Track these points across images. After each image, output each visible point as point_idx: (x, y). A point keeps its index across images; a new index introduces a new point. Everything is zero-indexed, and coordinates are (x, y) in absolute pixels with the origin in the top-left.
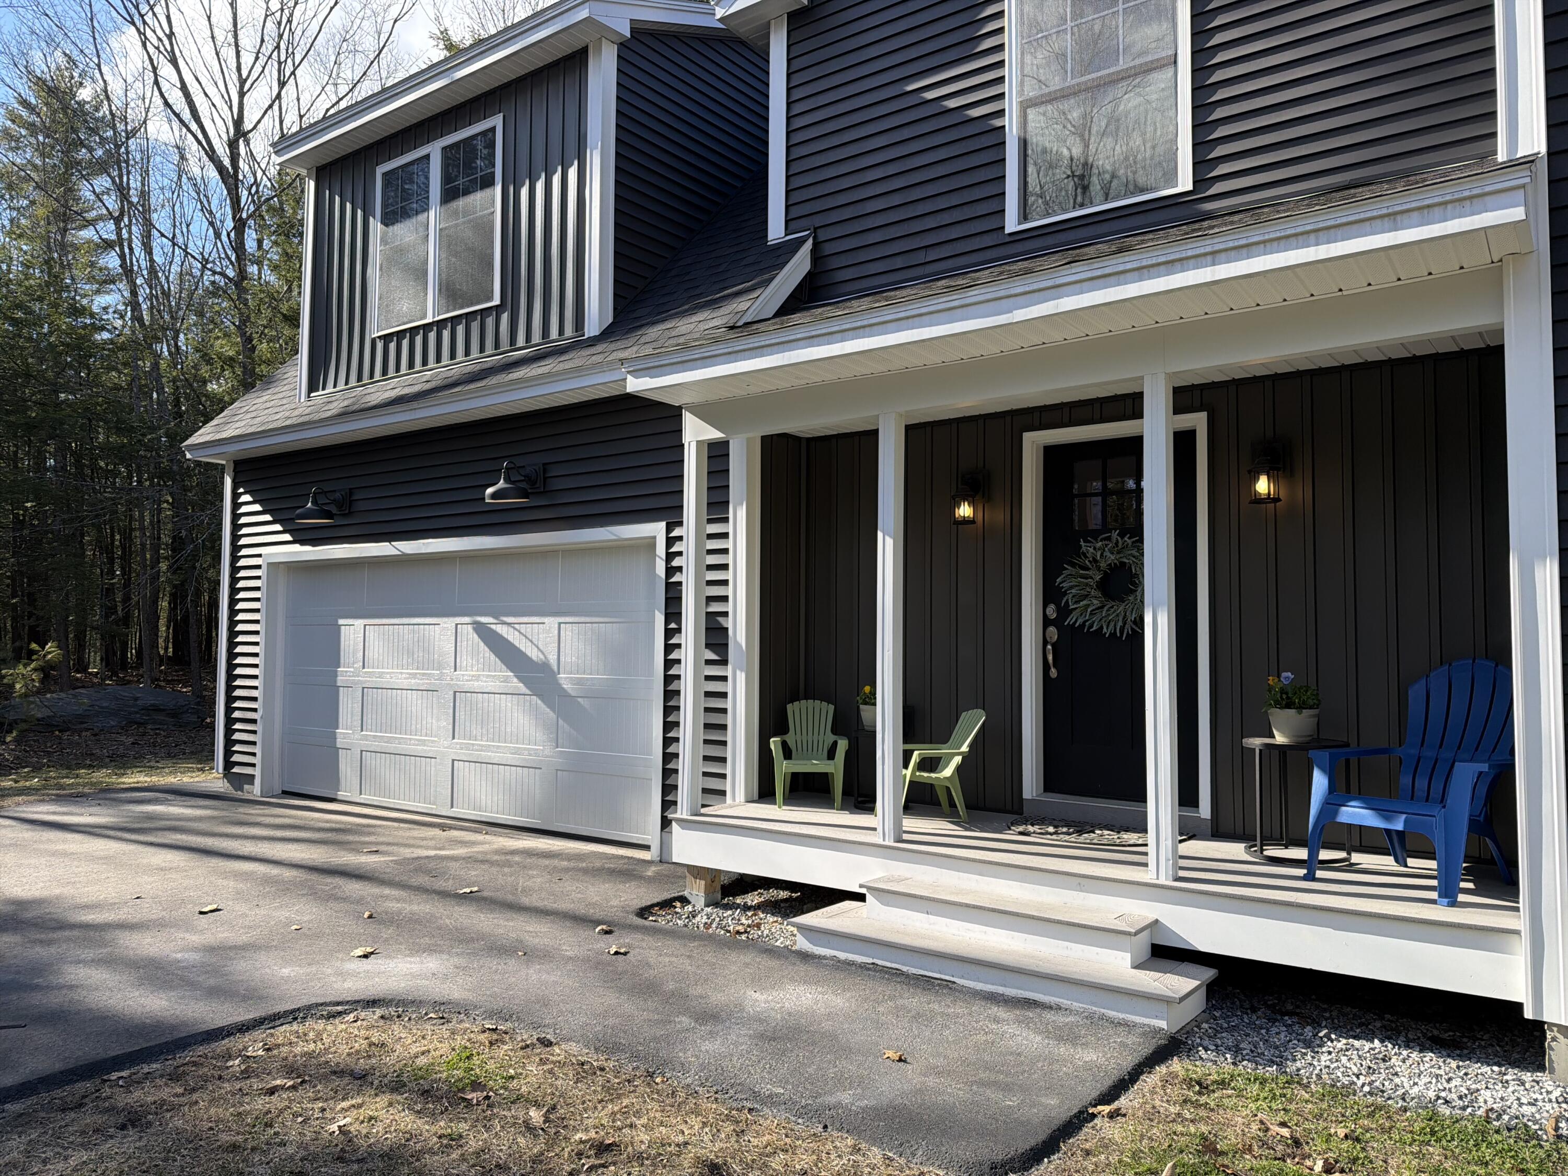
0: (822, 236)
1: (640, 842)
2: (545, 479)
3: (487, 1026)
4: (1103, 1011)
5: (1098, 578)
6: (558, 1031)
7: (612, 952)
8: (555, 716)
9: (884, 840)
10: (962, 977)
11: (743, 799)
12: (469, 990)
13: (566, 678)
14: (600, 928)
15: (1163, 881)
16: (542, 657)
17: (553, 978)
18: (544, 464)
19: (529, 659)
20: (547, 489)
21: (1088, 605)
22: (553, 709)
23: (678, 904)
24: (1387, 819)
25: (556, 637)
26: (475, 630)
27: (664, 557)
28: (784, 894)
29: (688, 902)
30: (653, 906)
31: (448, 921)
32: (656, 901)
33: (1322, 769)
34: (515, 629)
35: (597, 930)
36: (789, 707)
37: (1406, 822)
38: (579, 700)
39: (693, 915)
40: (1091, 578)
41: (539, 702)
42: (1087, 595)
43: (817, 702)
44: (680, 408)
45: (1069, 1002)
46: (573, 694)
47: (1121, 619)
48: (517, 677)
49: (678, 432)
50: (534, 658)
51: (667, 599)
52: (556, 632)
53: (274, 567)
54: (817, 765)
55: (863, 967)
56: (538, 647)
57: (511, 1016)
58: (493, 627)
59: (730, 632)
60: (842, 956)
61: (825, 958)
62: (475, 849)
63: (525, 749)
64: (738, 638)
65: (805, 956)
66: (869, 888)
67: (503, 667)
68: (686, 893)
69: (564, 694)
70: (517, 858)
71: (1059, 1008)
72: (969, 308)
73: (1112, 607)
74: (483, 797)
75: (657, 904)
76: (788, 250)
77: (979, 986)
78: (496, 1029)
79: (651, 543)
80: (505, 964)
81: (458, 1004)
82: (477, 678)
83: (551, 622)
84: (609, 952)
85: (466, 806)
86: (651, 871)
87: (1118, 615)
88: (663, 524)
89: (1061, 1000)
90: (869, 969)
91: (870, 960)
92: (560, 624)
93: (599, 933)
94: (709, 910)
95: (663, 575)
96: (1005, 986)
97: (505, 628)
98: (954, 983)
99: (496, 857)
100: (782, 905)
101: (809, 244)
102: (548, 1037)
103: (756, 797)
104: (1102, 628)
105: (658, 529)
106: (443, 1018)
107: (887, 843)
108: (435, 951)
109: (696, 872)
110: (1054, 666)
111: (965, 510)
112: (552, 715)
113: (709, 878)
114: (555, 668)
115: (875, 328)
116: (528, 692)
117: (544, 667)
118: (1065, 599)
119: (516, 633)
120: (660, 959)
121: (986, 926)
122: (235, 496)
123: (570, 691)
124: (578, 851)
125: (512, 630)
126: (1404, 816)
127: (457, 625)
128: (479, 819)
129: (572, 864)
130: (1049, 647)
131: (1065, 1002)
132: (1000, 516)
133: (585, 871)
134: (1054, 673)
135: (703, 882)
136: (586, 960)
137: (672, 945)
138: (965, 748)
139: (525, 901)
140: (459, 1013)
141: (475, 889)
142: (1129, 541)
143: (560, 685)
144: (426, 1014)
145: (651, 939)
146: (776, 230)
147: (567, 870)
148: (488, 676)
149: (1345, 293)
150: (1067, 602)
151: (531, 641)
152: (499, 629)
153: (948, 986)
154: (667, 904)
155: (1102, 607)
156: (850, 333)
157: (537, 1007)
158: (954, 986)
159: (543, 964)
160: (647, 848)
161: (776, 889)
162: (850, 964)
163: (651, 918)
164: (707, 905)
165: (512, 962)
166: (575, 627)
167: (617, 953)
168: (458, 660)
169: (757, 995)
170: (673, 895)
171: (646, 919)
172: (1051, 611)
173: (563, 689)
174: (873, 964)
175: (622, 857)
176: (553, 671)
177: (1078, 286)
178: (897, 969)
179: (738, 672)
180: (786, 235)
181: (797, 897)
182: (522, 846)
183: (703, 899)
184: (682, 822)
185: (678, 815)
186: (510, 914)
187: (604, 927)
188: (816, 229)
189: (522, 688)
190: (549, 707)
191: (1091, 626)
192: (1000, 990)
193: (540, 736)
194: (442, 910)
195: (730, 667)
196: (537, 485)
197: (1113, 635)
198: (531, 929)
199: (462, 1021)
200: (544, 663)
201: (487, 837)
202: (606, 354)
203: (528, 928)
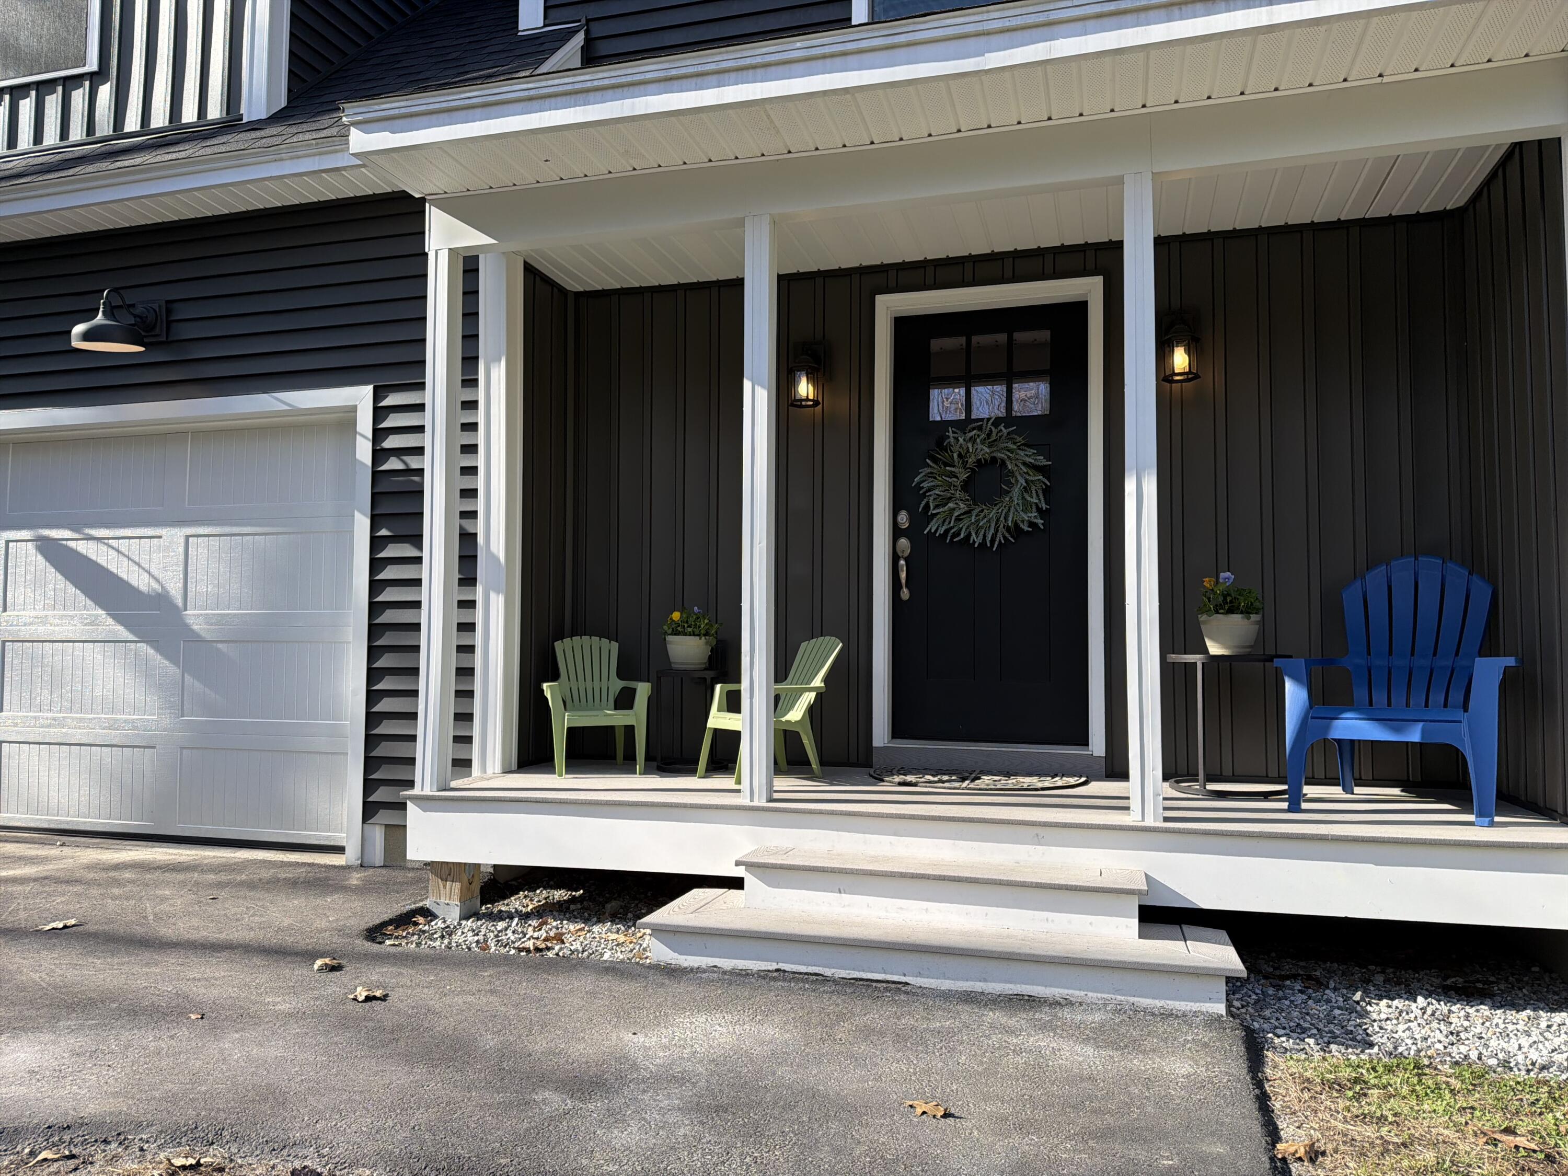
0: (598, 30)
1: (322, 842)
2: (169, 323)
3: (179, 1162)
4: (1132, 999)
5: (964, 476)
6: (326, 1151)
7: (361, 998)
8: (178, 672)
9: (752, 800)
10: (920, 975)
11: (498, 768)
12: (115, 1095)
13: (198, 616)
14: (319, 963)
15: (1150, 822)
16: (155, 586)
17: (273, 1053)
18: (167, 302)
19: (135, 591)
20: (170, 339)
21: (954, 509)
22: (175, 661)
23: (421, 920)
24: (1397, 730)
25: (182, 557)
26: (40, 549)
27: (370, 436)
28: (560, 895)
29: (435, 917)
30: (384, 924)
31: (35, 976)
32: (386, 917)
33: (1296, 678)
34: (109, 546)
35: (316, 967)
36: (558, 645)
37: (1424, 733)
38: (220, 646)
39: (448, 932)
40: (957, 477)
41: (151, 651)
42: (950, 498)
43: (595, 639)
44: (423, 200)
45: (1082, 993)
46: (209, 638)
47: (993, 525)
48: (111, 616)
49: (419, 236)
50: (144, 588)
51: (374, 495)
52: (181, 549)
54: (612, 716)
55: (763, 975)
56: (149, 573)
57: (219, 1134)
58: (72, 544)
59: (481, 540)
60: (727, 964)
61: (699, 970)
62: (51, 867)
63: (126, 721)
64: (493, 548)
65: (672, 972)
66: (750, 866)
67: (89, 602)
68: (427, 903)
69: (195, 639)
70: (127, 875)
71: (1068, 1003)
72: (919, 48)
73: (982, 511)
74: (54, 794)
75: (390, 922)
76: (548, 43)
77: (946, 985)
78: (198, 1164)
79: (345, 416)
80: (172, 1037)
81: (100, 1125)
82: (44, 621)
83: (174, 536)
84: (355, 999)
85: (23, 808)
86: (355, 879)
87: (989, 521)
88: (368, 390)
89: (1070, 992)
90: (775, 979)
91: (774, 966)
92: (187, 537)
93: (320, 970)
94: (469, 923)
95: (368, 460)
96: (985, 980)
97: (92, 545)
98: (907, 984)
99: (91, 875)
100: (572, 907)
101: (579, 39)
102: (307, 1163)
103: (514, 766)
104: (969, 535)
105: (358, 398)
106: (72, 1157)
107: (756, 803)
108: (23, 1029)
109: (445, 871)
110: (907, 586)
111: (805, 389)
112: (173, 670)
113: (465, 879)
114: (180, 603)
115: (773, 69)
116: (131, 637)
117: (161, 600)
118: (923, 503)
119: (111, 552)
120: (447, 1000)
121: (928, 900)
123: (203, 634)
124: (224, 860)
125: (105, 548)
126: (1421, 725)
127: (8, 542)
128: (46, 826)
129: (224, 877)
130: (902, 562)
131: (1076, 994)
132: (843, 401)
133: (251, 885)
134: (905, 594)
135: (457, 886)
136: (320, 1015)
137: (454, 980)
138: (818, 682)
139: (166, 932)
140: (106, 1142)
141: (72, 922)
142: (1005, 431)
143: (187, 626)
144: (32, 1154)
145: (413, 972)
146: (531, 17)
147: (220, 885)
148: (62, 617)
149: (1386, 80)
150: (927, 505)
151: (139, 565)
152: (82, 547)
153: (899, 987)
154: (404, 920)
155: (968, 512)
156: (733, 75)
157: (266, 1108)
158: (909, 988)
159: (243, 1029)
160: (340, 850)
161: (545, 888)
162: (744, 974)
163: (388, 942)
164: (465, 917)
165: (183, 1032)
166: (214, 541)
167: (368, 999)
168: (9, 595)
169: (640, 1039)
170: (408, 908)
171: (380, 943)
172: (903, 518)
173: (193, 631)
174: (777, 970)
175: (304, 864)
176: (177, 607)
177: (1080, 24)
178: (816, 974)
179: (493, 595)
180: (545, 26)
181: (581, 896)
182: (128, 858)
183: (457, 910)
184: (425, 801)
185: (416, 791)
186: (147, 955)
187: (327, 960)
188: (588, 21)
189: (122, 632)
190: (167, 657)
191: (958, 534)
192: (978, 986)
193: (153, 700)
194: (17, 959)
195: (479, 588)
196: (157, 331)
197: (983, 544)
198: (198, 976)
199: (116, 1158)
200: (159, 595)
201: (65, 849)
202: (284, 137)
203: (190, 975)
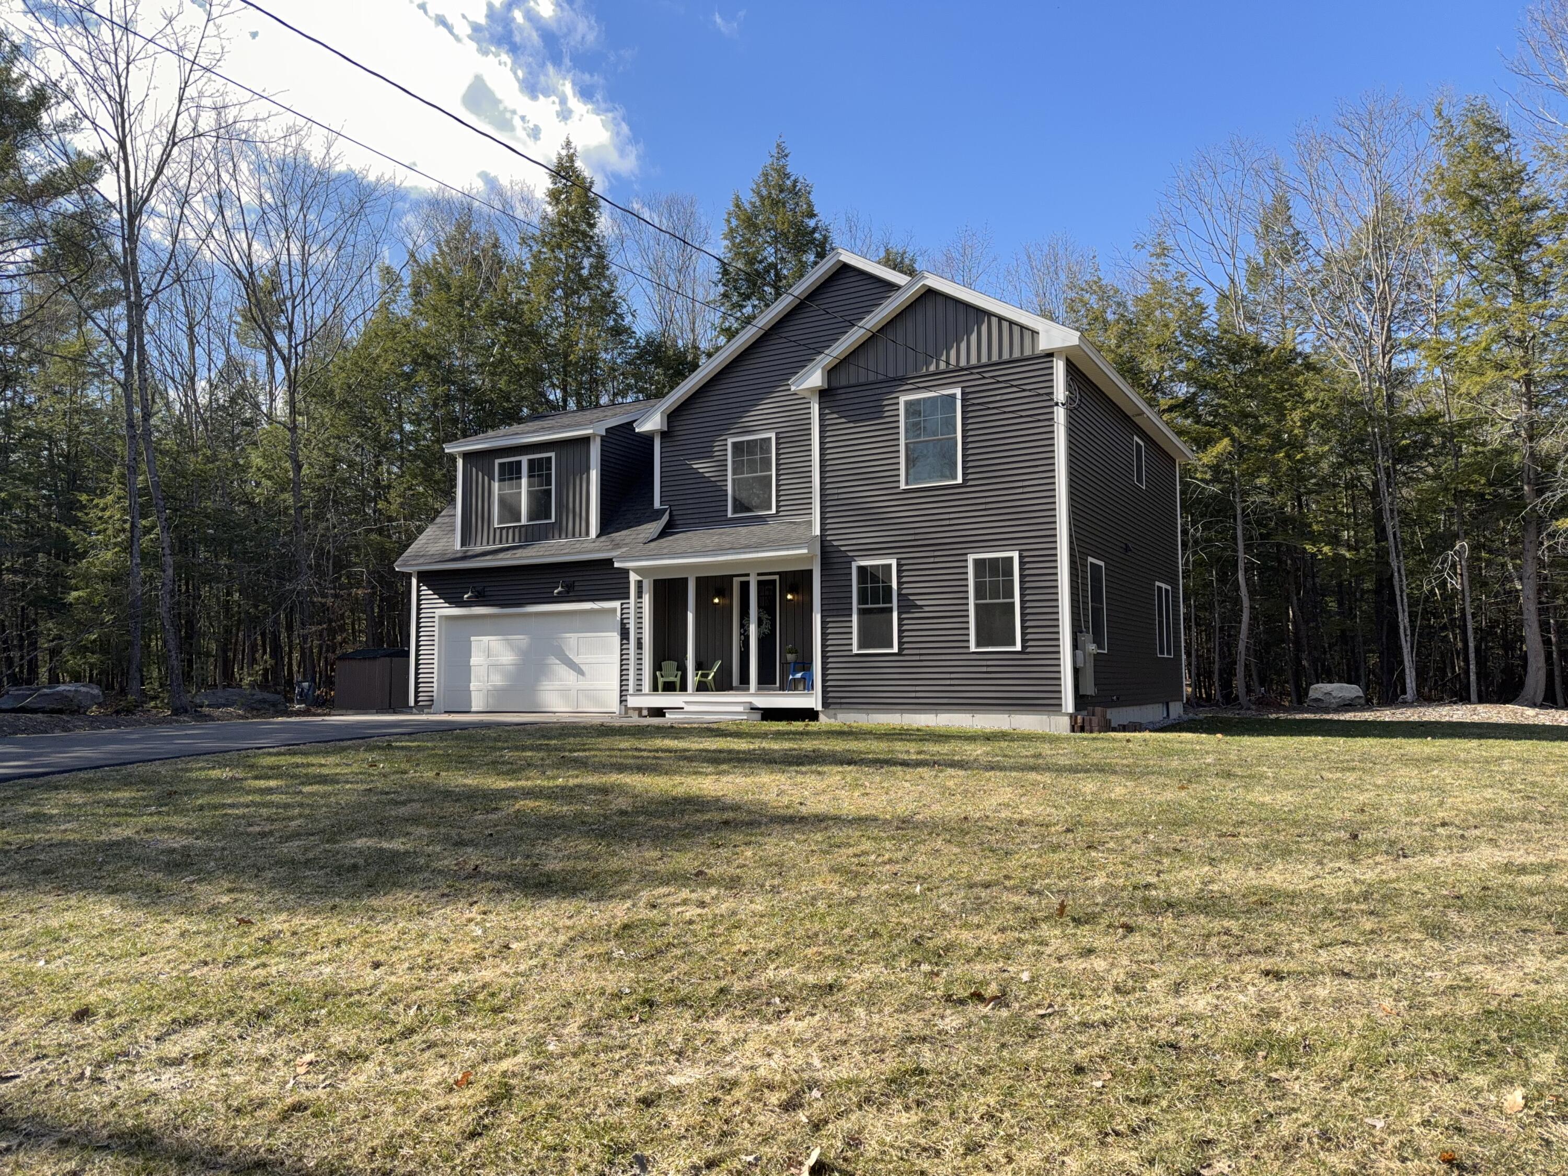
0: (672, 507)
1: (612, 711)
11: (648, 691)
20: (574, 590)
25: (577, 643)
27: (621, 613)
36: (663, 663)
43: (671, 661)
49: (628, 577)
51: (621, 628)
52: (577, 641)
53: (440, 617)
54: (672, 679)
76: (660, 513)
79: (615, 610)
88: (621, 603)
92: (578, 638)
95: (619, 620)
101: (668, 510)
103: (652, 690)
105: (617, 604)
107: (689, 699)
111: (716, 601)
122: (418, 587)
130: (741, 641)
132: (727, 602)
134: (743, 649)
138: (714, 670)
146: (657, 504)
160: (615, 713)
166: (584, 639)
172: (742, 630)
180: (660, 507)
188: (670, 506)
